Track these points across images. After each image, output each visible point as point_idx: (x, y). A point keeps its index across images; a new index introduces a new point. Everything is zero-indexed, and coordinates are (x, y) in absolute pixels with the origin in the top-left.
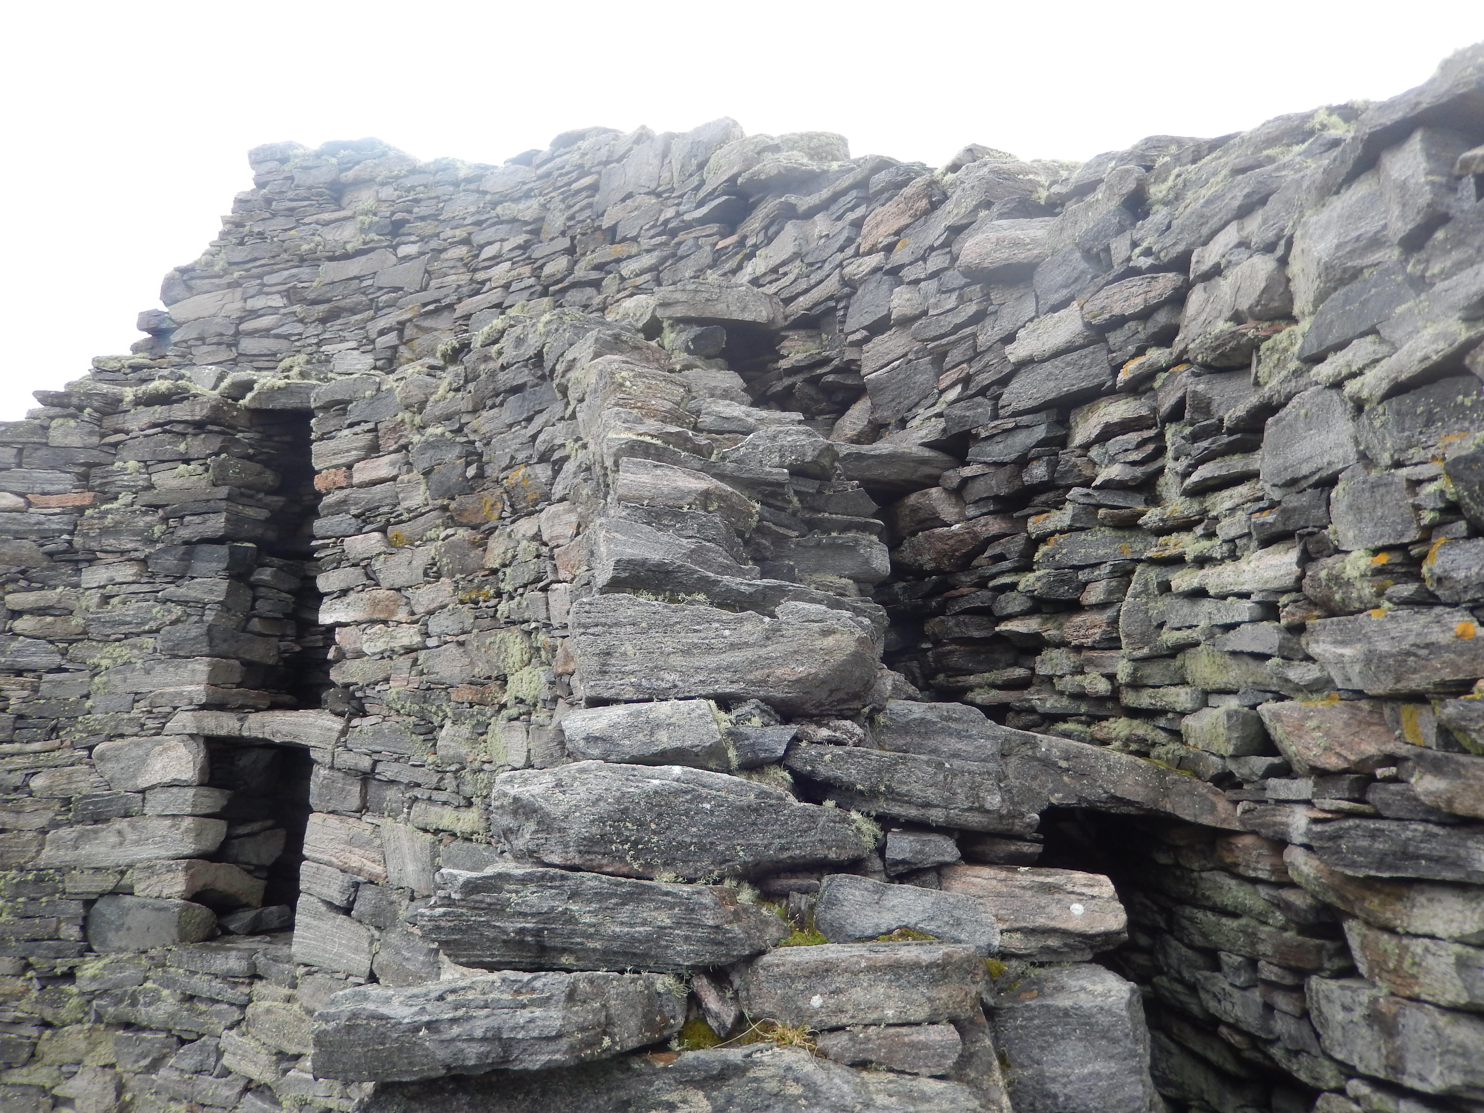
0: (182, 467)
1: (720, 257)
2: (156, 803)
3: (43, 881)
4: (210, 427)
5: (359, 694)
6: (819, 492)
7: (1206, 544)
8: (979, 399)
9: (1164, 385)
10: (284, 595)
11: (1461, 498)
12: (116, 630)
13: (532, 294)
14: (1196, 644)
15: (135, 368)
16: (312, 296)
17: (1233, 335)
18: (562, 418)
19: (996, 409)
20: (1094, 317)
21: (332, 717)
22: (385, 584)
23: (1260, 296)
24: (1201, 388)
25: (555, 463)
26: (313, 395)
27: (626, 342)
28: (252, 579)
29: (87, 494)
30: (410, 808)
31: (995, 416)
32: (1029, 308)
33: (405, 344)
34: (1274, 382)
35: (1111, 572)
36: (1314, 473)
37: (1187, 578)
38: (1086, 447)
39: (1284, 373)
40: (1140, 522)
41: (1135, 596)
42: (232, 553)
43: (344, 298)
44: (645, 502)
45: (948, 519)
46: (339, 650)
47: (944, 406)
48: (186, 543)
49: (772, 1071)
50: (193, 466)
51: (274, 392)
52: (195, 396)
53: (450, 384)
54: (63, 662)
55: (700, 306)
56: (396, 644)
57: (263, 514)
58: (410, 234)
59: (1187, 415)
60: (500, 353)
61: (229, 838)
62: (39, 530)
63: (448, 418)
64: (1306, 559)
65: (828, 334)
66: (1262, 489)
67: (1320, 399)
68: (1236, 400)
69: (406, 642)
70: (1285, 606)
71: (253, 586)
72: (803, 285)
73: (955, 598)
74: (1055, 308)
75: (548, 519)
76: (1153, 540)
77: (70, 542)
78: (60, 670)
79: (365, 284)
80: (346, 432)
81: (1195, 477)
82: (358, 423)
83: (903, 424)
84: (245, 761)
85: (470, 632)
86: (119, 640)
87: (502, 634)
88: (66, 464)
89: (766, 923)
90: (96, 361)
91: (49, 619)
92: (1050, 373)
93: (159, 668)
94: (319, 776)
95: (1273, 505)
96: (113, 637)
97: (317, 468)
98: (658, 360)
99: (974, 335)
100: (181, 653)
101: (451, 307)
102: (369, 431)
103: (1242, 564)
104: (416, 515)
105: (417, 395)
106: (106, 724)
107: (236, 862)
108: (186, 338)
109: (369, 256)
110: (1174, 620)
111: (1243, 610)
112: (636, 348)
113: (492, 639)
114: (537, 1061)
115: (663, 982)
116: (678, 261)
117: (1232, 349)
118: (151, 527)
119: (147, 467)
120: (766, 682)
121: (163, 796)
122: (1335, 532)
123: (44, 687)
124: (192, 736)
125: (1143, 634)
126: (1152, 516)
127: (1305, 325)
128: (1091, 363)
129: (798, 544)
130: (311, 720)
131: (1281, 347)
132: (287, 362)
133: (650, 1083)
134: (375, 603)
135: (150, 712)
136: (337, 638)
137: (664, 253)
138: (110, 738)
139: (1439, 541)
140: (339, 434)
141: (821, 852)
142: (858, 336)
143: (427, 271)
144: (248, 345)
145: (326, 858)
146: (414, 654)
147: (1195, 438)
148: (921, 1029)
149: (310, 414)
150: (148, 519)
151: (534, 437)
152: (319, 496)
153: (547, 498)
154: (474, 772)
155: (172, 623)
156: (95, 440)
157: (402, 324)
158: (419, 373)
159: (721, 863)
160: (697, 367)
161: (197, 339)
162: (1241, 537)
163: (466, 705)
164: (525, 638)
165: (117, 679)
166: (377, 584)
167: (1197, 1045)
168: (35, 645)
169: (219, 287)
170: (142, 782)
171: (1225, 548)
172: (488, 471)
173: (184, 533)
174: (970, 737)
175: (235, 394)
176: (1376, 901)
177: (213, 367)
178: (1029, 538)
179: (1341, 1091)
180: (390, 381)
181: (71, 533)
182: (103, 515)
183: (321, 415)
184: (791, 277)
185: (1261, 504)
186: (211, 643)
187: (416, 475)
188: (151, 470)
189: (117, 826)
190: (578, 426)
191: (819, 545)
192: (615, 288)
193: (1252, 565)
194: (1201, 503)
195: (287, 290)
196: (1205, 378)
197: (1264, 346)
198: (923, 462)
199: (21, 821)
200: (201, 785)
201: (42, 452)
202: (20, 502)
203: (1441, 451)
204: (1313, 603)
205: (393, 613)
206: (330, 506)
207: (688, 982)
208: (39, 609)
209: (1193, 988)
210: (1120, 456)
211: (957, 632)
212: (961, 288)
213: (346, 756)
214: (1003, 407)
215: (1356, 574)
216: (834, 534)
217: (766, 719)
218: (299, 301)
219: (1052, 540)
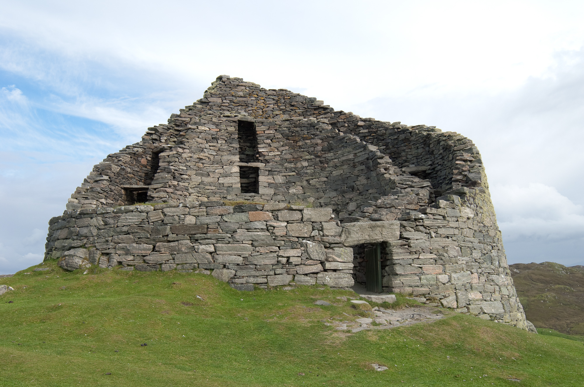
0: (231, 127)
3: (220, 185)
4: (237, 122)
5: (268, 161)
21: (263, 163)
22: (273, 147)
26: (255, 120)
29: (218, 129)
33: (253, 113)
42: (238, 141)
43: (242, 104)
56: (275, 154)
58: (252, 96)
62: (212, 134)
69: (278, 154)
78: (216, 155)
79: (246, 102)
82: (266, 125)
85: (293, 153)
87: (301, 153)
88: (214, 124)
93: (232, 156)
94: (261, 171)
97: (257, 130)
100: (235, 154)
101: (262, 109)
102: (268, 127)
104: (279, 138)
109: (246, 98)
121: (235, 174)
124: (238, 166)
130: (258, 164)
135: (231, 162)
136: (263, 153)
138: (225, 165)
140: (261, 126)
143: (257, 103)
144: (223, 108)
145: (263, 181)
149: (254, 123)
150: (227, 134)
152: (257, 134)
153: (313, 139)
155: (232, 150)
156: (218, 121)
158: (280, 121)
161: (214, 105)
163: (292, 161)
164: (308, 153)
165: (225, 157)
168: (213, 151)
169: (217, 97)
170: (231, 172)
172: (297, 135)
173: (232, 137)
181: (216, 135)
182: (221, 133)
183: (258, 123)
186: (239, 153)
187: (279, 133)
188: (227, 127)
189: (229, 178)
195: (230, 100)
199: (215, 176)
200: (239, 172)
201: (211, 122)
202: (208, 129)
205: (275, 150)
206: (260, 136)
208: (213, 146)
213: (266, 168)
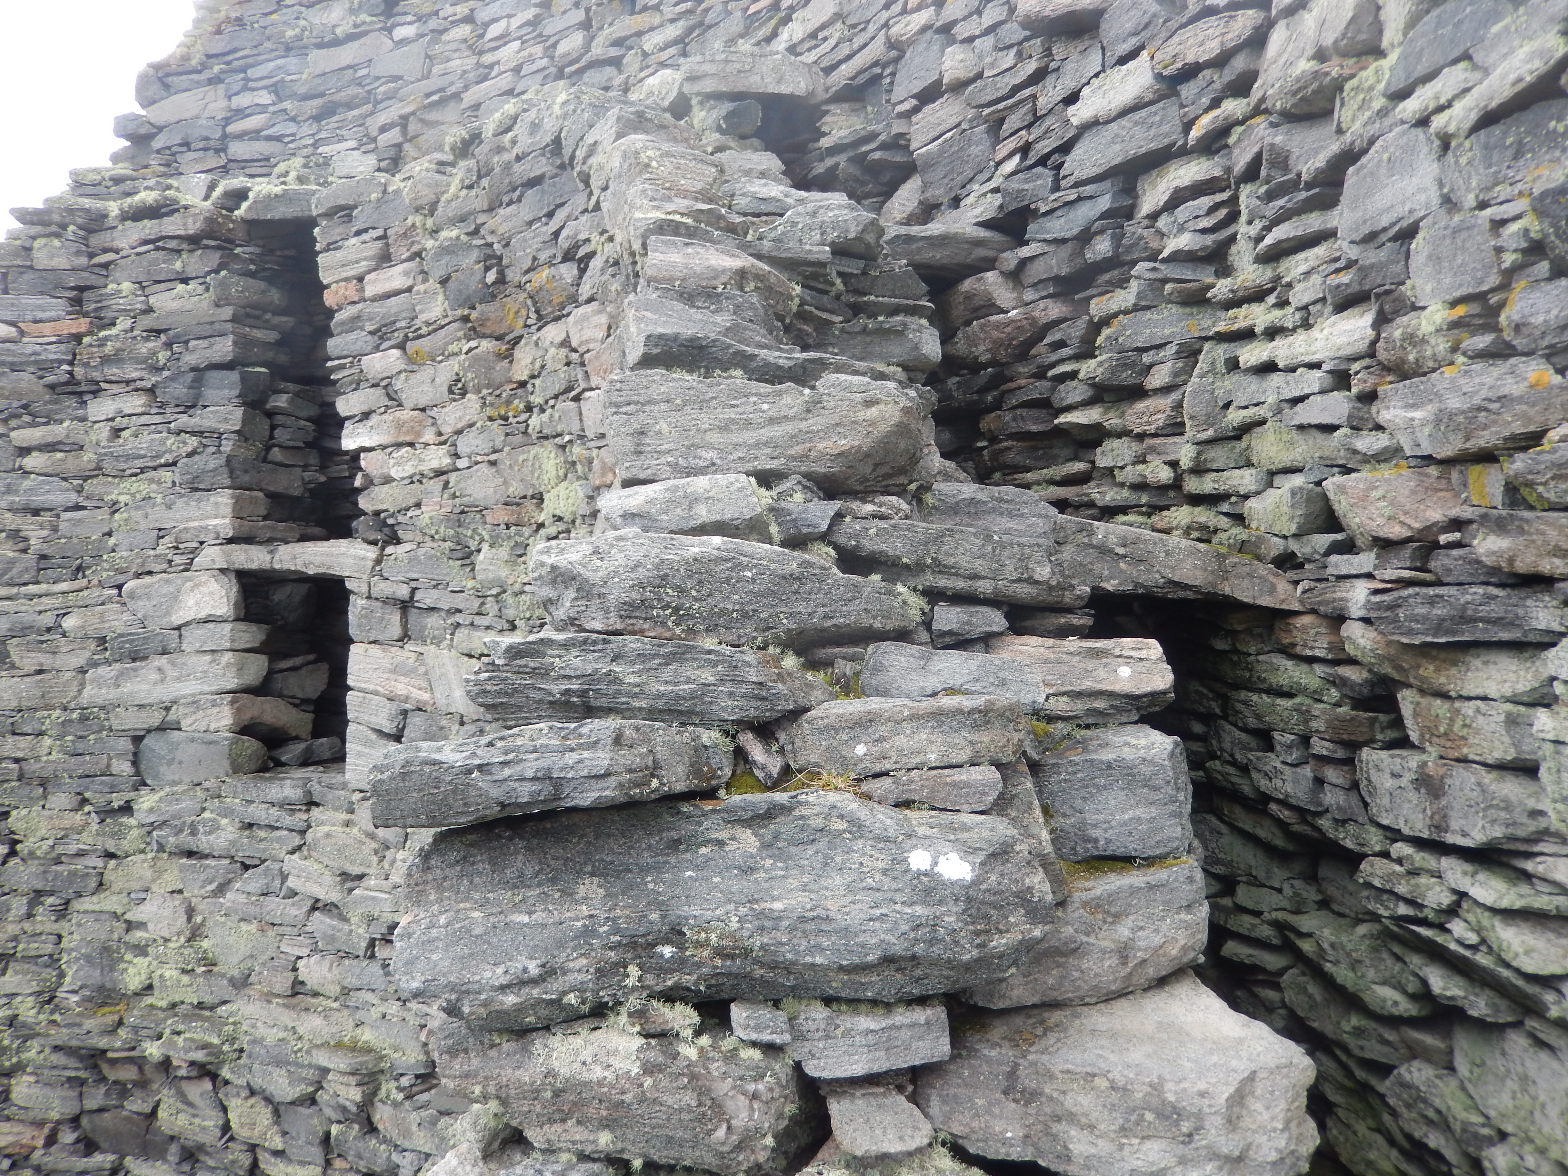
0: (181, 287)
1: (752, 23)
2: (194, 638)
3: (88, 719)
4: (205, 242)
5: (390, 521)
6: (864, 273)
7: (1278, 313)
8: (1039, 170)
9: (1239, 140)
10: (303, 422)
11: (1546, 236)
12: (130, 464)
13: (545, 77)
14: (1263, 422)
15: (118, 180)
16: (302, 90)
17: (1316, 75)
18: (586, 210)
19: (1057, 180)
20: (1165, 67)
21: (365, 546)
22: (409, 404)
23: (1347, 28)
24: (1279, 139)
25: (580, 261)
26: (314, 201)
27: (650, 120)
28: (268, 406)
29: (82, 320)
30: (452, 634)
31: (1056, 188)
32: (1094, 61)
33: (410, 141)
34: (1358, 124)
35: (1177, 353)
36: (1395, 224)
37: (1256, 352)
38: (1154, 216)
39: (1368, 114)
40: (1209, 295)
41: (1201, 377)
42: (244, 379)
43: (339, 91)
44: (677, 283)
45: (1004, 306)
46: (366, 476)
47: (1001, 179)
48: (194, 369)
49: (817, 809)
50: (192, 285)
51: (271, 200)
52: (186, 208)
53: (462, 181)
54: (80, 499)
55: (731, 79)
56: (425, 467)
57: (272, 336)
58: (405, 14)
59: (1263, 172)
60: (514, 142)
61: (271, 673)
62: (36, 362)
63: (463, 219)
64: (1382, 320)
65: (873, 106)
66: (1340, 249)
67: (1405, 139)
68: (1317, 152)
69: (435, 464)
70: (1357, 373)
71: (270, 414)
72: (845, 49)
73: (1011, 391)
74: (1123, 60)
75: (576, 322)
76: (1222, 314)
77: (71, 373)
78: (77, 508)
79: (360, 73)
80: (354, 241)
81: (1269, 240)
82: (366, 230)
83: (956, 202)
84: (279, 595)
85: (501, 450)
86: (135, 475)
87: (534, 450)
88: (56, 288)
89: (811, 686)
90: (74, 174)
91: (59, 455)
92: (1117, 135)
93: (180, 502)
94: (357, 606)
95: (1350, 264)
96: (128, 472)
97: (325, 282)
98: (686, 140)
99: (1034, 97)
100: (201, 486)
101: (457, 96)
102: (378, 238)
103: (1315, 333)
104: (436, 328)
105: (428, 195)
106: (132, 561)
107: (281, 696)
108: (168, 144)
109: (363, 40)
110: (1241, 399)
111: (1313, 380)
112: (662, 127)
113: (525, 456)
114: (587, 798)
115: (709, 736)
116: (705, 31)
117: (1313, 92)
118: (155, 353)
119: (143, 288)
120: (807, 457)
121: (199, 633)
122: (1413, 288)
123: (63, 526)
124: (222, 571)
125: (1208, 415)
126: (1222, 288)
127: (1393, 57)
128: (1161, 120)
129: (842, 330)
130: (343, 549)
131: (1366, 85)
132: (282, 167)
133: (700, 824)
134: (399, 425)
135: (177, 548)
136: (363, 464)
137: (691, 23)
138: (138, 576)
139: (1520, 284)
140: (346, 243)
141: (866, 621)
142: (907, 106)
143: (427, 56)
144: (238, 150)
145: (371, 687)
146: (444, 477)
147: (1270, 196)
148: (963, 770)
149: (312, 223)
150: (151, 345)
151: (556, 234)
152: (330, 313)
153: (573, 299)
154: (516, 594)
155: (190, 455)
156: (83, 261)
157: (405, 118)
158: (427, 170)
159: (764, 631)
160: (730, 148)
161: (181, 145)
162: (1315, 303)
163: (503, 526)
164: (560, 451)
165: (138, 515)
166: (400, 405)
167: (1246, 823)
168: (48, 483)
169: (199, 84)
170: (177, 620)
171: (1298, 315)
172: (510, 275)
173: (190, 359)
174: (1022, 515)
175: (229, 204)
176: (1431, 668)
177: (203, 176)
178: (1091, 321)
179: (1385, 855)
180: (396, 182)
181: (71, 363)
182: (102, 343)
183: (324, 223)
184: (832, 42)
185: (1338, 265)
186: (231, 474)
187: (432, 284)
188: (147, 291)
189: (156, 663)
190: (603, 218)
191: (864, 331)
192: (637, 66)
193: (1325, 332)
194: (1274, 269)
195: (275, 85)
196: (1283, 128)
197: (1348, 86)
198: (978, 243)
199: (59, 661)
200: (237, 620)
201: (29, 276)
202: (12, 331)
203: (1528, 186)
204: (1387, 369)
205: (419, 434)
206: (343, 323)
207: (734, 737)
208: (48, 445)
209: (1244, 769)
210: (1190, 224)
211: (1014, 427)
212: (1020, 43)
213: (383, 585)
214: (1065, 177)
215: (1432, 329)
216: (881, 318)
217: (809, 495)
218: (290, 97)
219: (1116, 321)
